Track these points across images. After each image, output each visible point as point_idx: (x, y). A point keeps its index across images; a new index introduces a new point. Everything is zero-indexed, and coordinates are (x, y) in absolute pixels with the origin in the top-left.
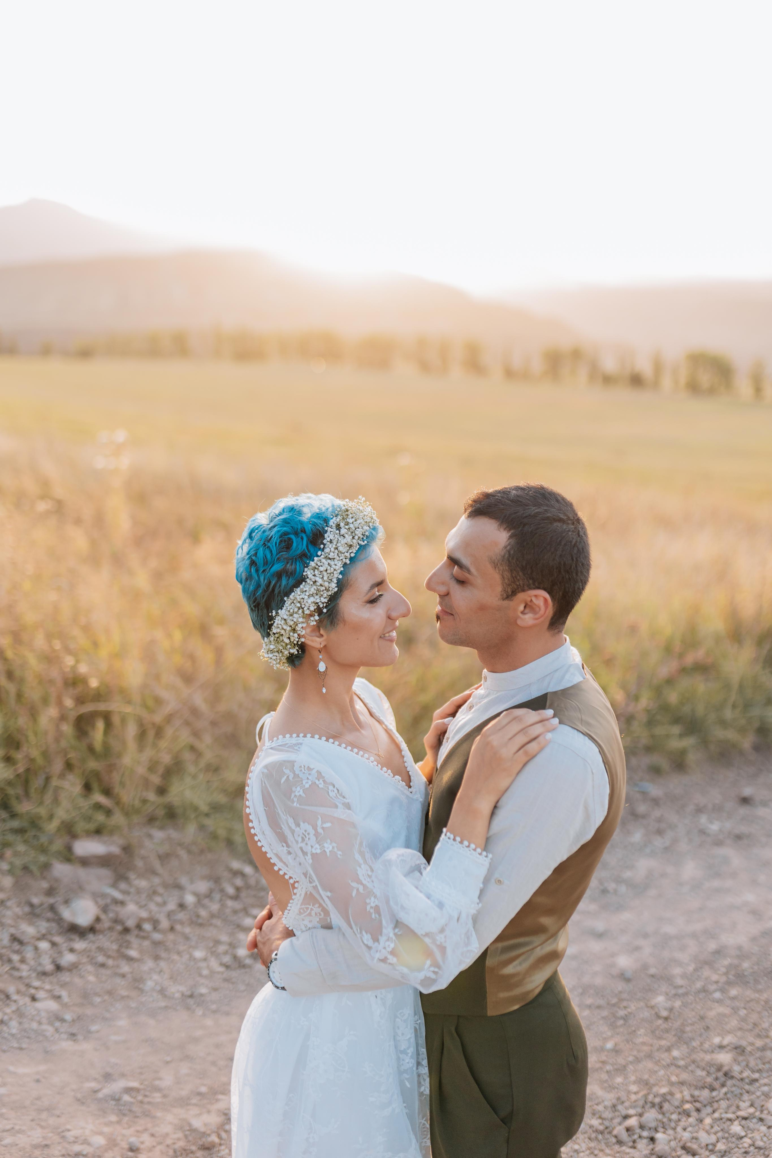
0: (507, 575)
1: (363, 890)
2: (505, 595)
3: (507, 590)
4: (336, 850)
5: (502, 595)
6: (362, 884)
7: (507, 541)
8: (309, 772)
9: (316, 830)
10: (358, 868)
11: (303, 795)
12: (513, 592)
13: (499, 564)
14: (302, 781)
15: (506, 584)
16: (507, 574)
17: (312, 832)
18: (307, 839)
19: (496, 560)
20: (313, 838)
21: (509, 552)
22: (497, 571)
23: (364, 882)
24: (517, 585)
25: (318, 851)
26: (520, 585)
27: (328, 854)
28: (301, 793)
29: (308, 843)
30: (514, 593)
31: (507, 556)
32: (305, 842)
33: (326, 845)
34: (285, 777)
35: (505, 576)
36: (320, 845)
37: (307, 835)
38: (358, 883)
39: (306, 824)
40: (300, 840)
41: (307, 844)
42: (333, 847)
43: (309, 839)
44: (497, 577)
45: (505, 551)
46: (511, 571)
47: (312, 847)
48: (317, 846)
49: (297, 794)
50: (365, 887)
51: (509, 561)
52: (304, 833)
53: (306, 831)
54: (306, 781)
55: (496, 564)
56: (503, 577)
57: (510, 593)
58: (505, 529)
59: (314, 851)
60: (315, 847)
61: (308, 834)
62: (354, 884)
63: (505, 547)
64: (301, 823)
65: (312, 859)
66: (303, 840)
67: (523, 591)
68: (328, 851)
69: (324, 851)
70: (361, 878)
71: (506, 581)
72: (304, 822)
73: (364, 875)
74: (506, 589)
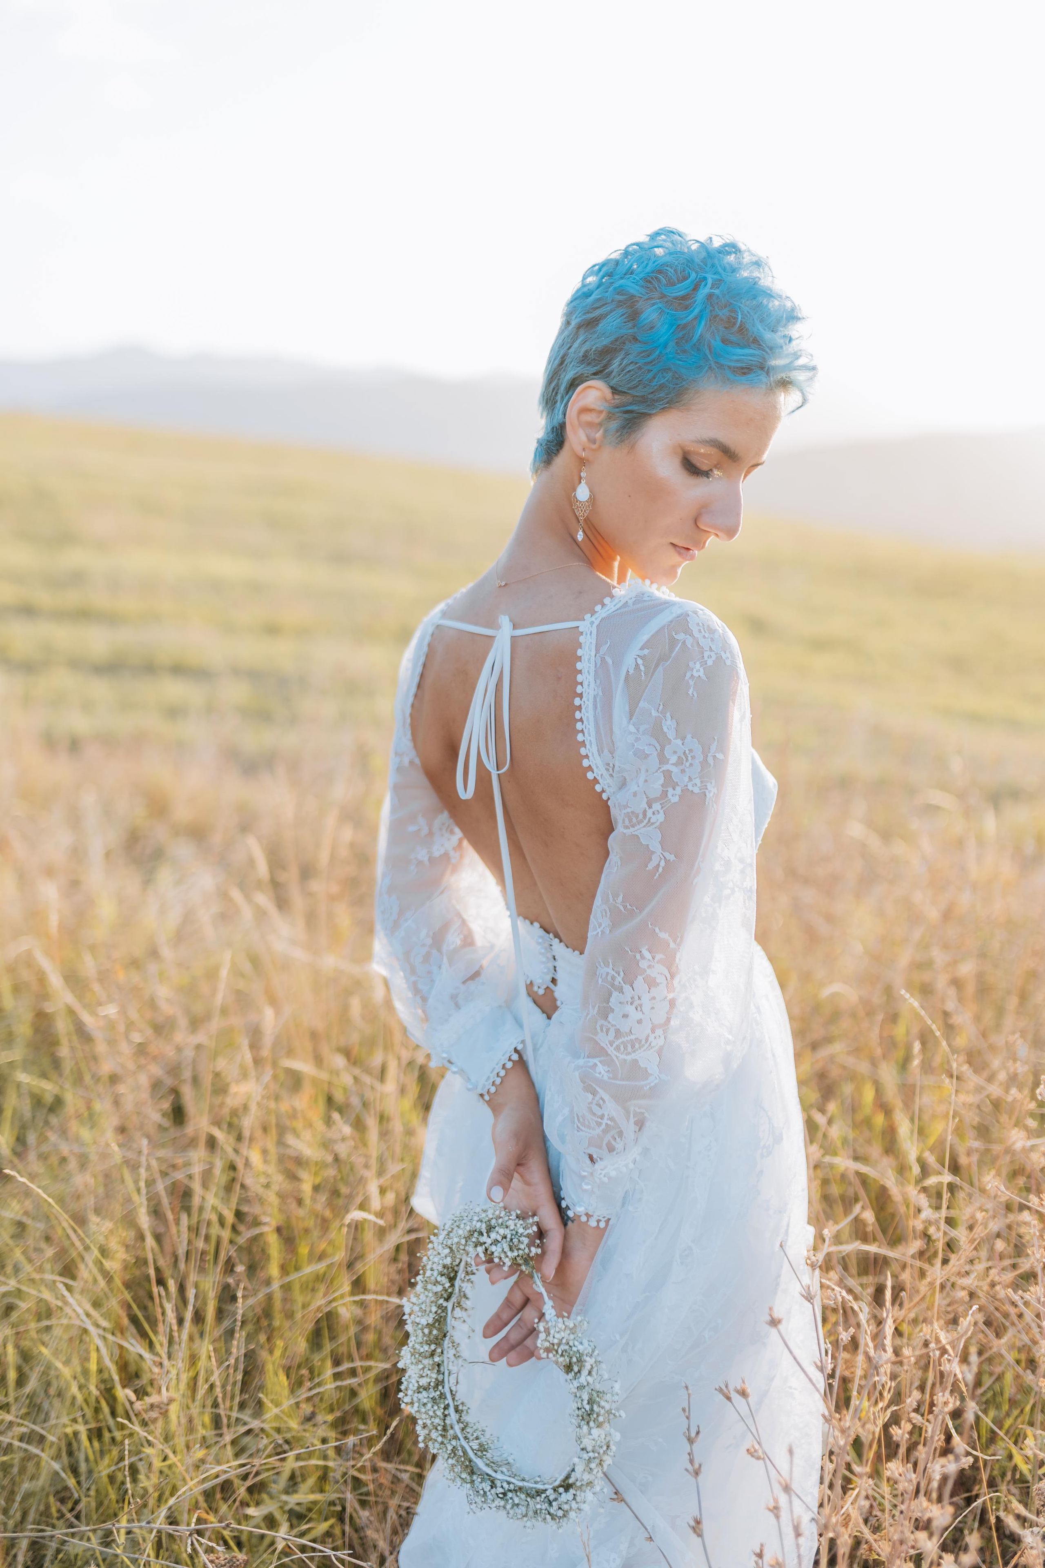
8: (711, 636)
9: (706, 757)
11: (704, 678)
17: (701, 758)
18: (688, 764)
20: (698, 767)
25: (696, 790)
28: (701, 673)
32: (682, 767)
33: (711, 786)
36: (703, 782)
37: (690, 758)
39: (696, 740)
40: (674, 759)
41: (683, 771)
43: (691, 765)
47: (690, 779)
48: (698, 781)
49: (695, 674)
52: (687, 752)
53: (691, 751)
59: (690, 788)
60: (694, 781)
64: (689, 736)
65: (682, 797)
66: (679, 762)
68: (711, 796)
69: (706, 794)
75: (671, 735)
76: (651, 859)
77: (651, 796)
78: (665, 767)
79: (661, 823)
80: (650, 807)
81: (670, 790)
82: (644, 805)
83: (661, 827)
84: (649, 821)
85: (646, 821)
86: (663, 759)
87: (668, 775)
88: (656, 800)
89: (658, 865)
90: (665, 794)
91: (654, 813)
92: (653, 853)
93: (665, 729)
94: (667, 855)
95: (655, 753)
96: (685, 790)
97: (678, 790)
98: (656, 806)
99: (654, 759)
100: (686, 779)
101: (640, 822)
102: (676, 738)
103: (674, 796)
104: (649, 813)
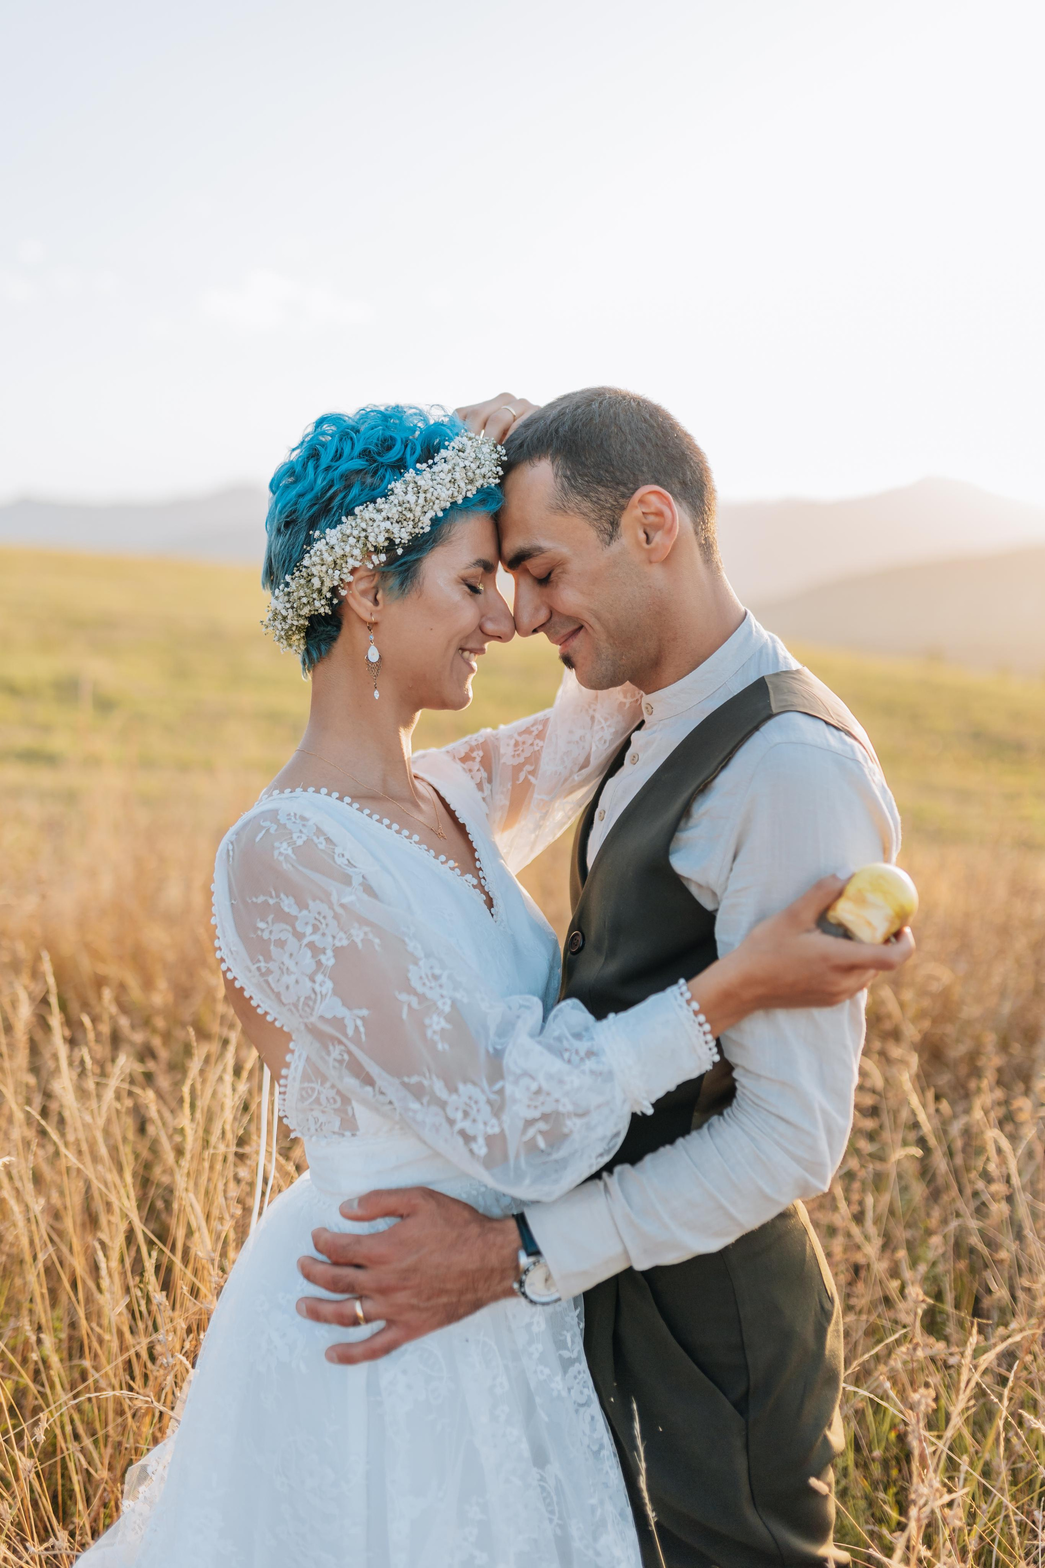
0: (586, 507)
1: (420, 1003)
2: (606, 536)
3: (603, 529)
4: (371, 936)
5: (603, 540)
6: (415, 993)
7: (553, 468)
8: (303, 823)
9: (333, 909)
10: (412, 967)
12: (612, 524)
13: (565, 503)
14: (291, 833)
15: (596, 520)
16: (586, 505)
17: (330, 914)
18: (324, 926)
19: (558, 502)
20: (333, 923)
21: (566, 477)
22: (572, 514)
23: (420, 989)
24: (609, 508)
25: (345, 943)
26: (613, 505)
27: (360, 945)
29: (326, 931)
30: (615, 524)
31: (566, 484)
32: (321, 932)
33: (354, 932)
34: (263, 832)
35: (585, 510)
36: (345, 933)
37: (322, 920)
38: (409, 993)
39: (318, 902)
40: (309, 930)
41: (324, 934)
42: (366, 933)
43: (327, 925)
44: (578, 521)
45: (559, 480)
46: (586, 496)
47: (334, 937)
48: (342, 935)
50: (422, 998)
51: (573, 486)
52: (317, 916)
53: (319, 913)
54: (299, 834)
55: (562, 507)
56: (584, 514)
57: (611, 527)
58: (540, 459)
59: (338, 944)
60: (338, 937)
61: (324, 917)
62: (403, 997)
63: (556, 475)
64: (310, 902)
65: (335, 956)
66: (316, 929)
67: (623, 508)
68: (358, 940)
69: (353, 941)
70: (415, 983)
71: (593, 515)
72: (314, 900)
73: (424, 976)
74: (601, 526)
75: (293, 910)
76: (345, 1026)
77: (309, 971)
78: (305, 941)
79: (333, 989)
80: (314, 981)
81: (323, 958)
82: (309, 984)
83: (335, 992)
84: (322, 995)
85: (319, 997)
86: (299, 936)
87: (311, 945)
88: (315, 973)
89: (356, 1027)
90: (319, 963)
91: (321, 985)
92: (343, 1019)
93: (286, 909)
94: (358, 1012)
95: (290, 936)
96: (337, 951)
97: (329, 953)
98: (319, 978)
99: (292, 941)
100: (330, 939)
101: (315, 1002)
102: (300, 911)
103: (328, 960)
104: (317, 988)
